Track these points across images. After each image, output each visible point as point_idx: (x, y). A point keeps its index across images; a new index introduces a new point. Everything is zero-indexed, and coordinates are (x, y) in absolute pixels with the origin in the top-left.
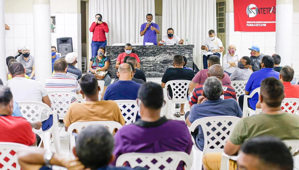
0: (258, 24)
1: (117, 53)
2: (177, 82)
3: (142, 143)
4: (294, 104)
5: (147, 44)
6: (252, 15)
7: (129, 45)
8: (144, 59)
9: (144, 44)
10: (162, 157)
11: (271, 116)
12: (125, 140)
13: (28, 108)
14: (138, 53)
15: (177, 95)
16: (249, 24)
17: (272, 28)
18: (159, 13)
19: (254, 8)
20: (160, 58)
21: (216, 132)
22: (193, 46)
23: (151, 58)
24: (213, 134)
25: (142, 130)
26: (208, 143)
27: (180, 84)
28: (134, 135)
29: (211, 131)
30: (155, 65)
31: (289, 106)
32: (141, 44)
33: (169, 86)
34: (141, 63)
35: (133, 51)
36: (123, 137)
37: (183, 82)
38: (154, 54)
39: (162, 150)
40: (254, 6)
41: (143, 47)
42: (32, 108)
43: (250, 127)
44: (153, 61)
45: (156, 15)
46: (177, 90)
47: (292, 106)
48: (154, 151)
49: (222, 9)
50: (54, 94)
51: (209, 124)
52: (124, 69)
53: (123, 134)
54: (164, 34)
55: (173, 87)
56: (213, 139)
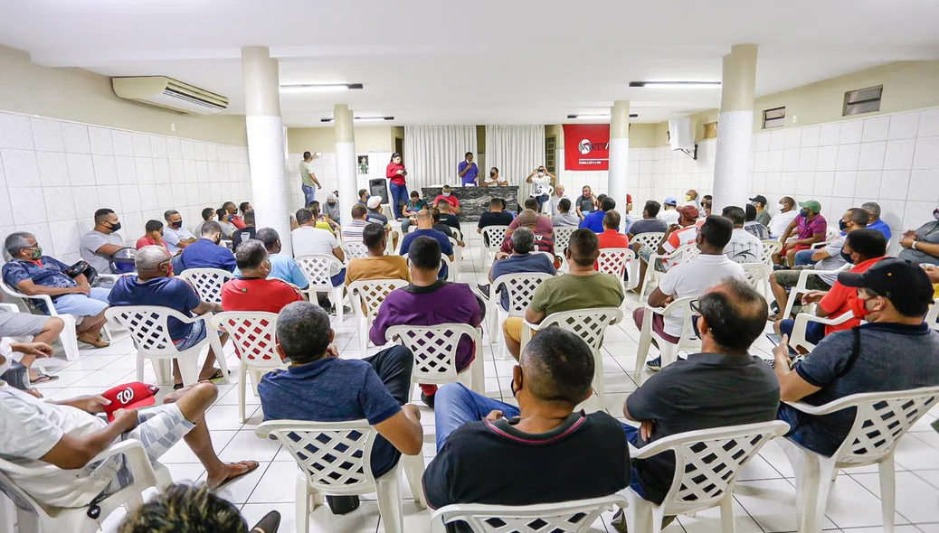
0: (591, 161)
1: (435, 196)
2: (494, 228)
3: (412, 313)
4: (622, 255)
5: (467, 185)
6: (585, 152)
7: (447, 187)
8: (464, 202)
9: (464, 184)
10: (439, 330)
11: (578, 277)
12: (392, 309)
13: (315, 261)
14: (457, 196)
15: (494, 242)
16: (582, 162)
17: (605, 166)
18: (481, 151)
19: (587, 144)
20: (481, 201)
21: (523, 290)
22: (518, 187)
23: (472, 201)
24: (519, 293)
25: (412, 297)
26: (514, 303)
27: (497, 231)
28: (403, 304)
29: (516, 290)
30: (475, 208)
31: (615, 258)
32: (461, 186)
33: (485, 232)
34: (461, 206)
35: (452, 194)
36: (390, 305)
37: (500, 228)
38: (475, 196)
39: (437, 322)
40: (588, 141)
41: (463, 189)
42: (320, 261)
43: (552, 292)
44: (474, 204)
45: (479, 153)
46: (494, 237)
47: (620, 257)
48: (427, 324)
49: (552, 146)
50: (351, 244)
51: (514, 282)
52: (422, 216)
53: (389, 301)
54: (488, 174)
55: (489, 234)
56: (519, 298)
